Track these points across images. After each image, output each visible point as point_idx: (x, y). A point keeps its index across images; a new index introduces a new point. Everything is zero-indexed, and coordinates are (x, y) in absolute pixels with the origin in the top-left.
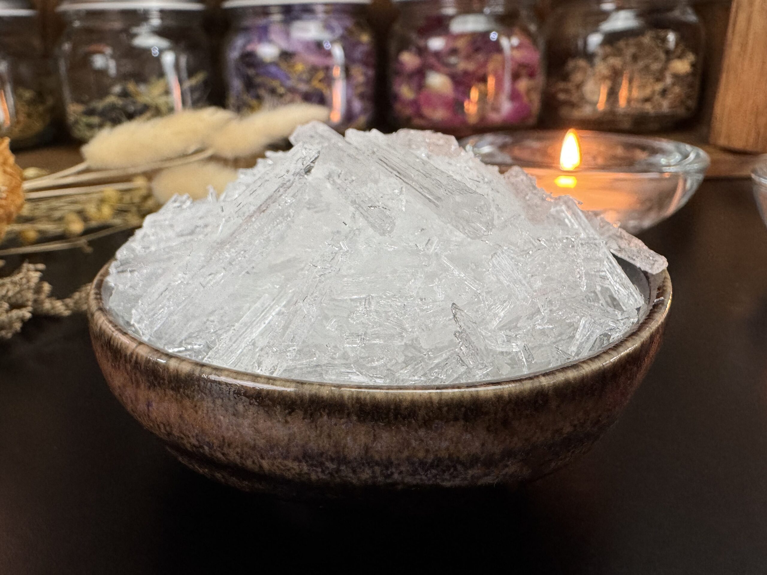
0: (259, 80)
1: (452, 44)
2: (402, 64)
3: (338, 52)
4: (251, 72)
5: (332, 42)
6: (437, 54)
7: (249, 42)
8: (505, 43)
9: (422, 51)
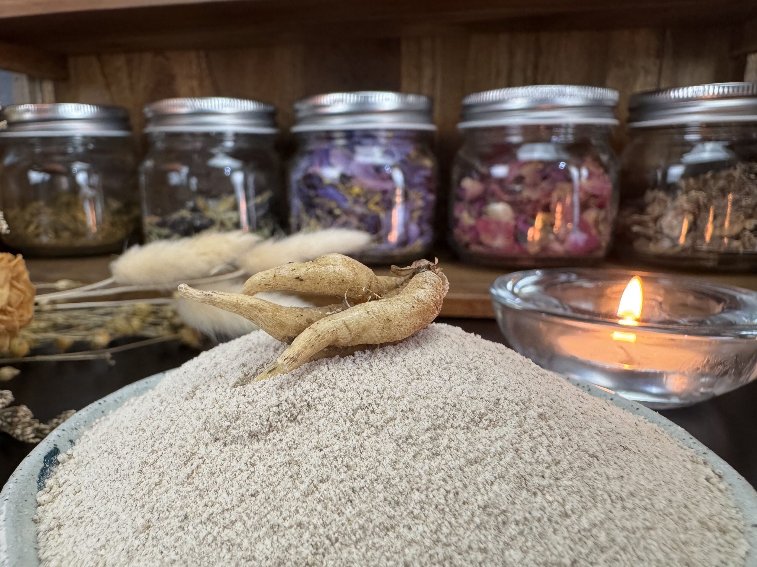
0: (317, 201)
1: (517, 172)
2: (463, 190)
3: (398, 176)
4: (312, 193)
5: (393, 167)
6: (501, 181)
7: (312, 165)
8: (574, 172)
9: (485, 178)
